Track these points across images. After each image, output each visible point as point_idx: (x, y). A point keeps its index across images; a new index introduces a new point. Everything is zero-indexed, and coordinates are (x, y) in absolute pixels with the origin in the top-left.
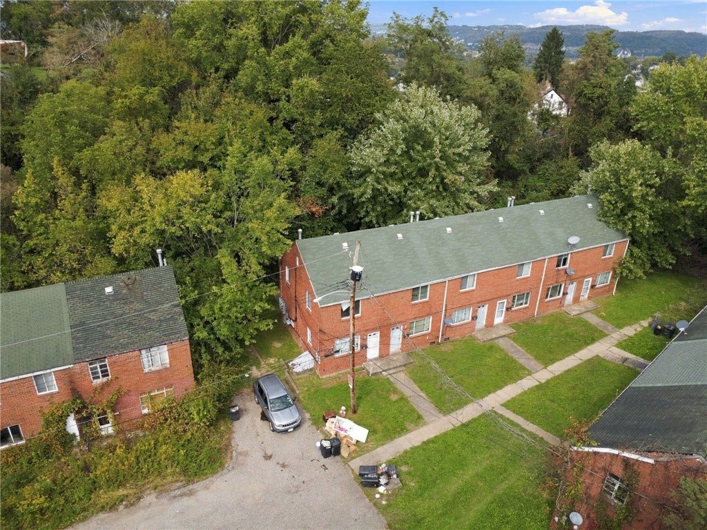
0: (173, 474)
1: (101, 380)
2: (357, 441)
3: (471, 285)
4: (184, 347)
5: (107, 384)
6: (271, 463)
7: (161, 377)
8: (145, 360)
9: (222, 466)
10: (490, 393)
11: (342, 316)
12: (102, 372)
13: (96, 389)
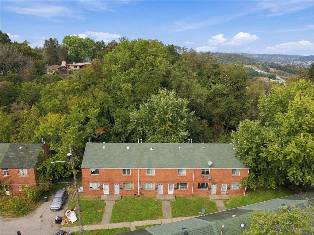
0: (11, 213)
1: (7, 176)
2: (71, 222)
3: (153, 173)
4: (32, 171)
5: (8, 178)
6: (40, 219)
7: (25, 180)
8: (21, 172)
9: (26, 215)
10: (136, 221)
11: (92, 174)
12: (7, 173)
13: (4, 178)
